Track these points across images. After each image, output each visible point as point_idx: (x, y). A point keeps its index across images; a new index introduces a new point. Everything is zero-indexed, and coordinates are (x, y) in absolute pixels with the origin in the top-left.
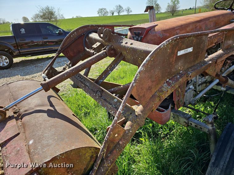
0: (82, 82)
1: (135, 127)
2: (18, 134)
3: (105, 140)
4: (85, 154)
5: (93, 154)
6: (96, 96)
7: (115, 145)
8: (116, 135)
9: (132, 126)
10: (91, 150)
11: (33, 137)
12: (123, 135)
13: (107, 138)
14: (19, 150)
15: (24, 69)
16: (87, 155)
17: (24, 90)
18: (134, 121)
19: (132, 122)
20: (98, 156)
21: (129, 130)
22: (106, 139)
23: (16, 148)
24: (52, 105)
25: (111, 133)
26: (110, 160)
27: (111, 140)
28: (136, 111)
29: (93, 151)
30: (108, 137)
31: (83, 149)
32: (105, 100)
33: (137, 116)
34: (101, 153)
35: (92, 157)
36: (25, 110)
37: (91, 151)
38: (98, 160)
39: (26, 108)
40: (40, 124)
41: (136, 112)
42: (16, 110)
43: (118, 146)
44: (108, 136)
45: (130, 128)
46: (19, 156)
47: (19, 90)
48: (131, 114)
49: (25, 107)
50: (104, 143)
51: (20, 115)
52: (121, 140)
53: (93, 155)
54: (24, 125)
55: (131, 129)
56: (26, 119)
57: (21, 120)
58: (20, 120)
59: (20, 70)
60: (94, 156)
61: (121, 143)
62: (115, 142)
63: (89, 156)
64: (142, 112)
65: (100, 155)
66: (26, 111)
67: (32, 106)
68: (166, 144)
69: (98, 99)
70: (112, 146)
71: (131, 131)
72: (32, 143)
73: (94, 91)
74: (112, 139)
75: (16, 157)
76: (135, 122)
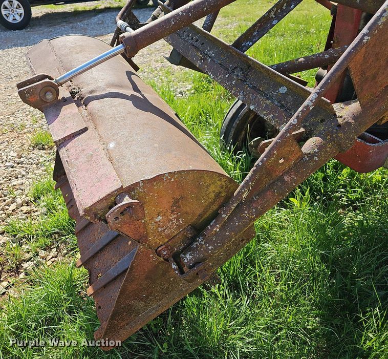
0: (196, 47)
1: (328, 149)
2: (86, 129)
3: (258, 166)
4: (208, 186)
5: (222, 190)
6: (230, 79)
7: (271, 181)
8: (281, 161)
9: (321, 147)
10: (220, 180)
11: (114, 138)
12: (295, 164)
13: (262, 160)
14: (92, 156)
15: (51, 31)
16: (212, 188)
17: (82, 54)
18: (329, 137)
19: (324, 139)
20: (235, 194)
21: (311, 155)
22: (260, 164)
23: (85, 152)
24: (136, 88)
25: (275, 152)
26: (256, 208)
27: (268, 167)
28: (338, 114)
29: (223, 183)
30: (265, 159)
31: (207, 176)
32: (254, 88)
33: (339, 126)
34: (241, 189)
35: (218, 195)
36: (90, 90)
37: (219, 183)
38: (233, 203)
39: (91, 87)
40: (123, 117)
41: (341, 117)
42: (74, 89)
43: (279, 184)
44: (265, 156)
45: (316, 150)
46: (94, 165)
47: (72, 52)
48: (322, 121)
49: (88, 85)
50: (254, 171)
51: (82, 98)
52: (287, 173)
53: (220, 192)
54: (92, 116)
55: (317, 153)
56: (93, 105)
57: (86, 106)
58: (84, 106)
59: (43, 33)
60: (223, 195)
61: (286, 178)
62: (274, 175)
63: (214, 192)
64: (355, 117)
65: (238, 194)
66: (92, 92)
67: (101, 84)
68: (349, 219)
69: (236, 85)
70: (266, 181)
71: (316, 158)
72: (115, 148)
73: (227, 69)
74: (271, 166)
75: (88, 165)
76: (332, 139)
